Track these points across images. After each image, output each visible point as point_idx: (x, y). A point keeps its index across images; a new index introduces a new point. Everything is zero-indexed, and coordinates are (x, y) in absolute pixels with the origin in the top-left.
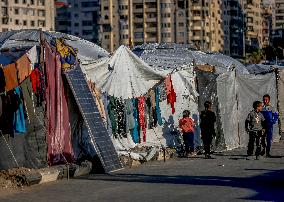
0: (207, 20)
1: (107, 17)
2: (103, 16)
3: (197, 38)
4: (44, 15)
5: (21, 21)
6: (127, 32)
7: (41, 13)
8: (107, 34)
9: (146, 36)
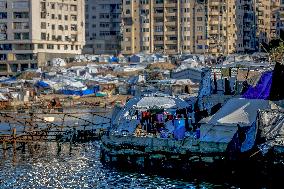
0: (224, 15)
1: (128, 12)
2: (125, 11)
3: (215, 32)
4: (76, 10)
5: (56, 16)
6: (147, 26)
7: (73, 8)
8: (128, 27)
9: (166, 30)
